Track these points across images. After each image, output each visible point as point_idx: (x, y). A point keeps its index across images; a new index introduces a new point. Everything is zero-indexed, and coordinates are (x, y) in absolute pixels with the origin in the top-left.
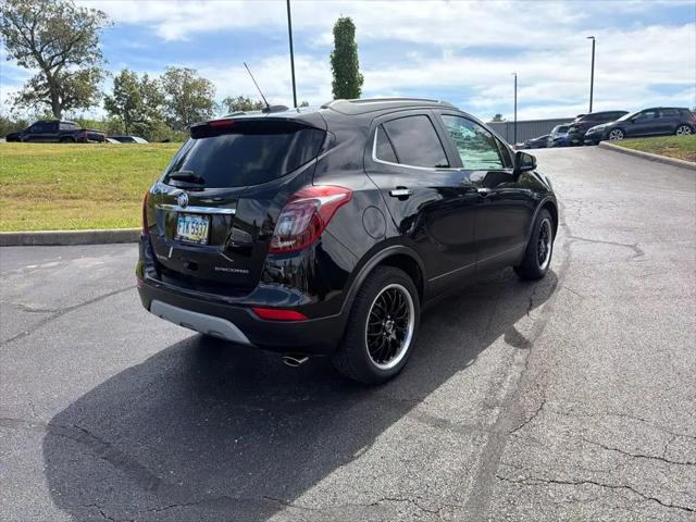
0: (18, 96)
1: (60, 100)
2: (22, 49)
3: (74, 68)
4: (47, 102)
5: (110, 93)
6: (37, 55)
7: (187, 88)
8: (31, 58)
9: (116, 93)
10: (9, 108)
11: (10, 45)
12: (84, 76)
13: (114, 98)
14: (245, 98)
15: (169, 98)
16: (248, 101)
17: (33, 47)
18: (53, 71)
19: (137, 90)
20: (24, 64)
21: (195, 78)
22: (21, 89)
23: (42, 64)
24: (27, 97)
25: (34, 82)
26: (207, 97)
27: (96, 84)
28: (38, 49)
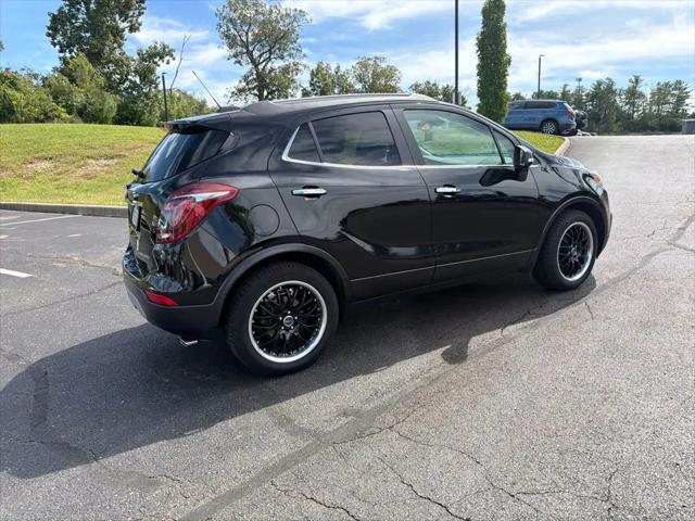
0: (234, 90)
1: (265, 93)
2: (239, 49)
3: (277, 64)
4: (255, 95)
5: (307, 85)
6: (250, 54)
7: (376, 76)
8: (245, 57)
9: (311, 84)
10: (226, 100)
11: (231, 46)
12: (286, 70)
13: (309, 89)
14: (432, 82)
15: (359, 86)
16: (435, 85)
17: (247, 48)
18: (261, 67)
19: (329, 81)
20: (239, 62)
21: (384, 65)
22: (236, 83)
23: (253, 61)
24: (241, 91)
25: (245, 78)
26: (393, 83)
27: (295, 77)
28: (251, 48)
